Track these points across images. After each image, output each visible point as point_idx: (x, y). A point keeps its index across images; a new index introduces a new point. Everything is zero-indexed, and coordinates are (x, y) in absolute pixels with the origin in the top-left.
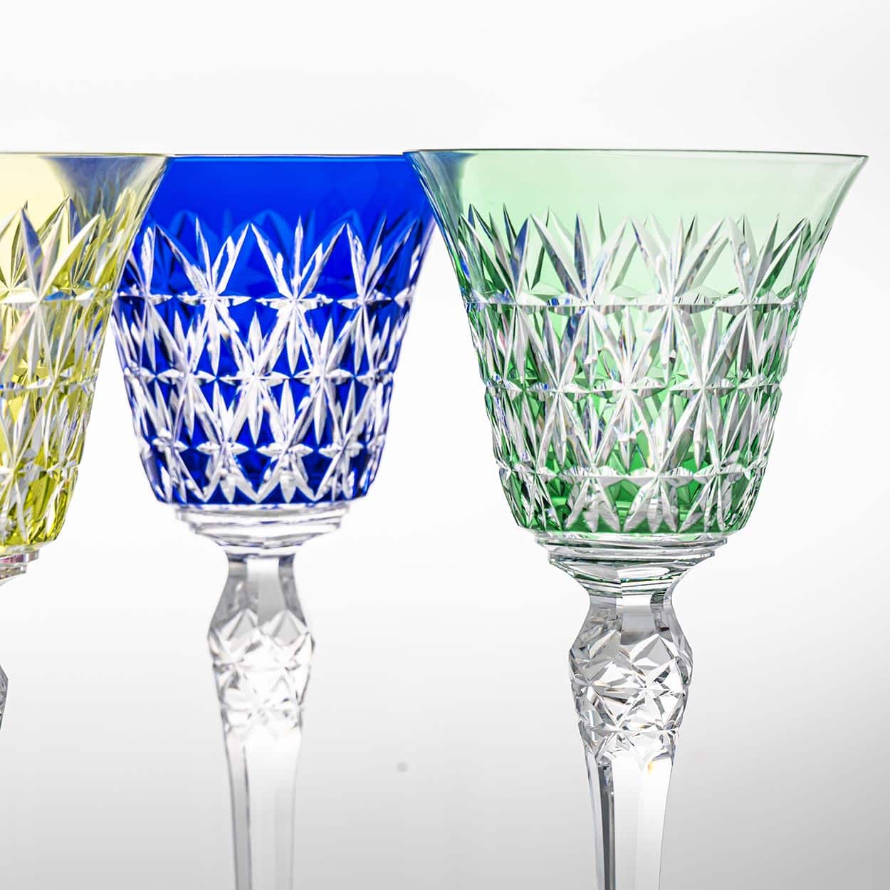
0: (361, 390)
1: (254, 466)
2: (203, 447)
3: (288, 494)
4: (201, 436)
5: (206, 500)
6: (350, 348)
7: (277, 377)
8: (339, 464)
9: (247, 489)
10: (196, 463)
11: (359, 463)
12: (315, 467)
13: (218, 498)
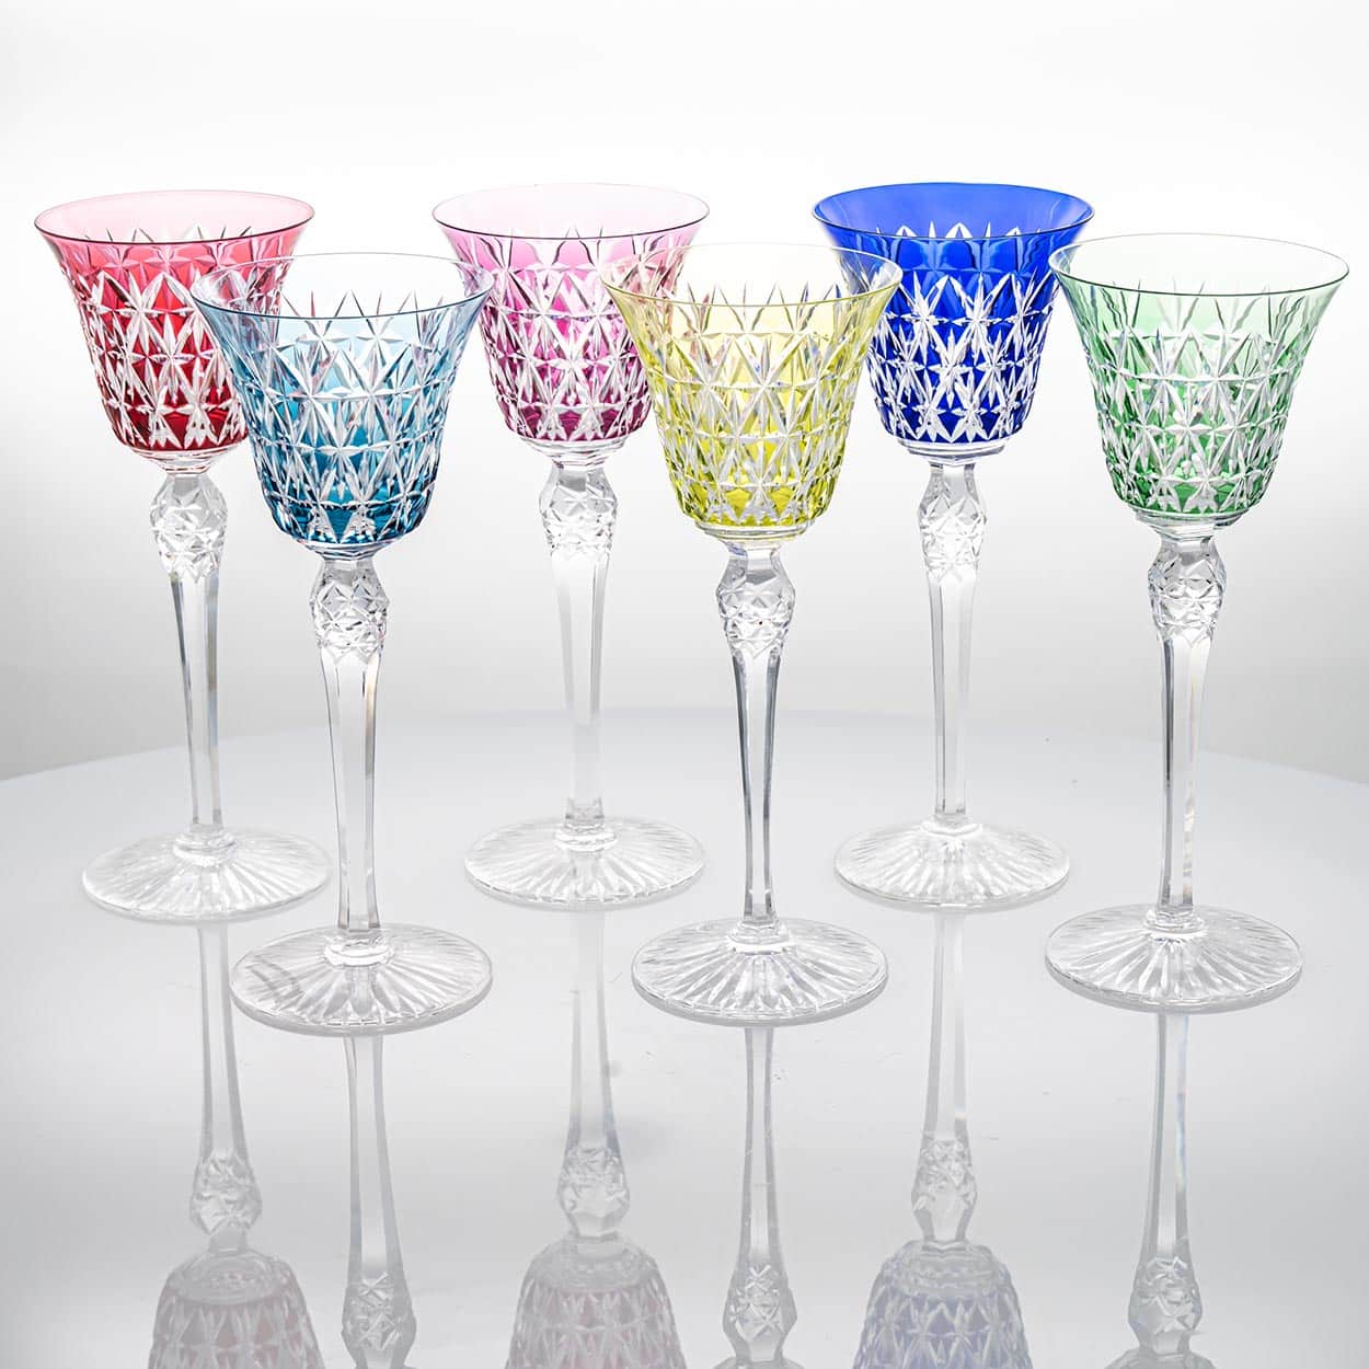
0: (1019, 371)
1: (949, 421)
2: (918, 408)
3: (970, 437)
4: (915, 401)
5: (918, 438)
6: (1012, 346)
7: (965, 369)
8: (1005, 414)
9: (944, 434)
10: (913, 418)
11: (1018, 414)
12: (989, 421)
13: (926, 438)
